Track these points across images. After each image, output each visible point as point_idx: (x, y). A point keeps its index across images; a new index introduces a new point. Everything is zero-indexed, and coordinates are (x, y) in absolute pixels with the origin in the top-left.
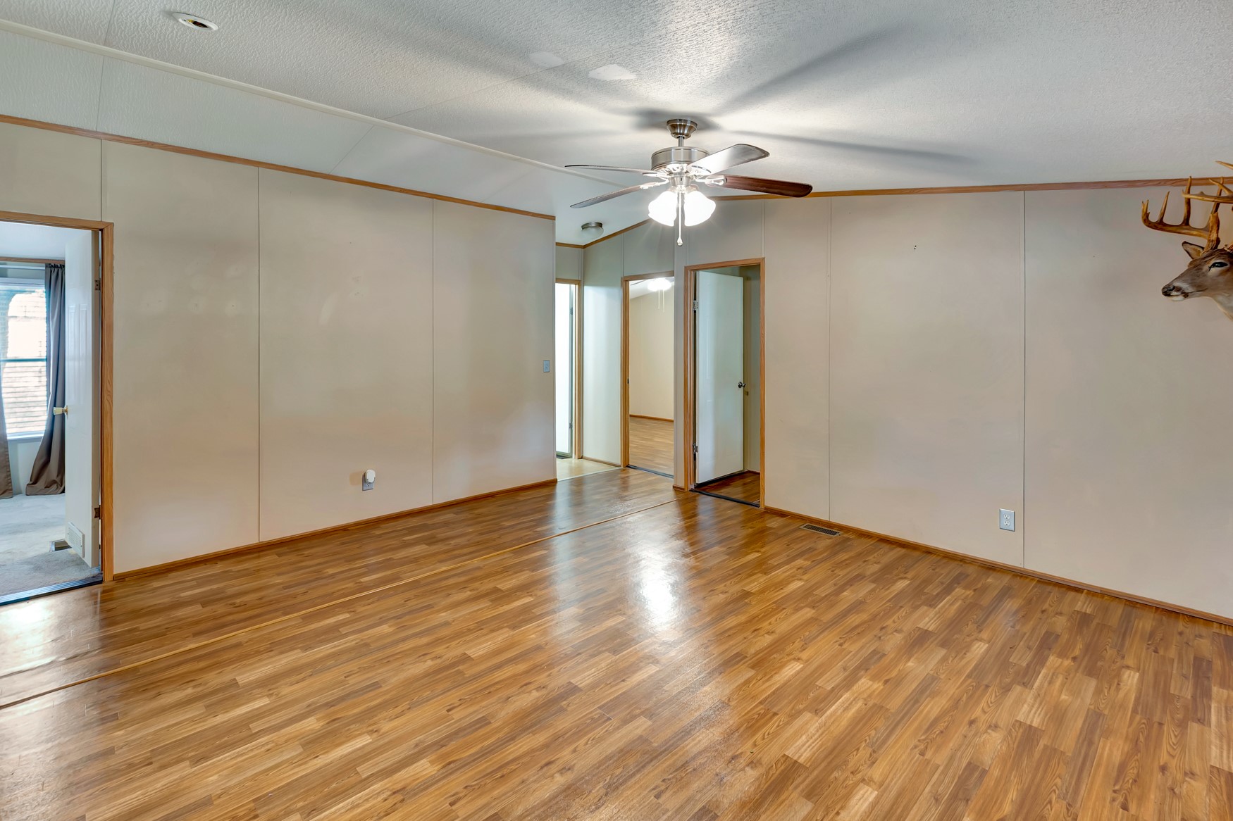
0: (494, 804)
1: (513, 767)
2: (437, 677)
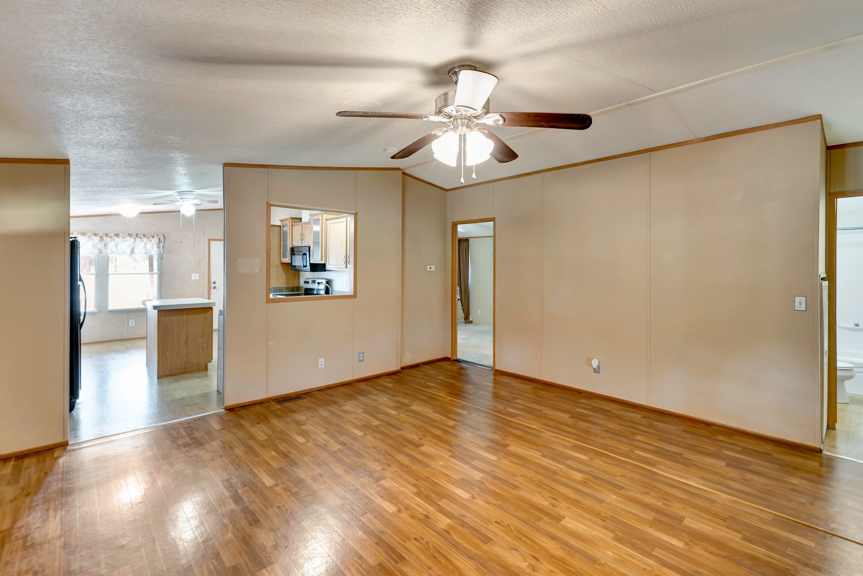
0: (413, 557)
1: (443, 561)
2: (532, 511)
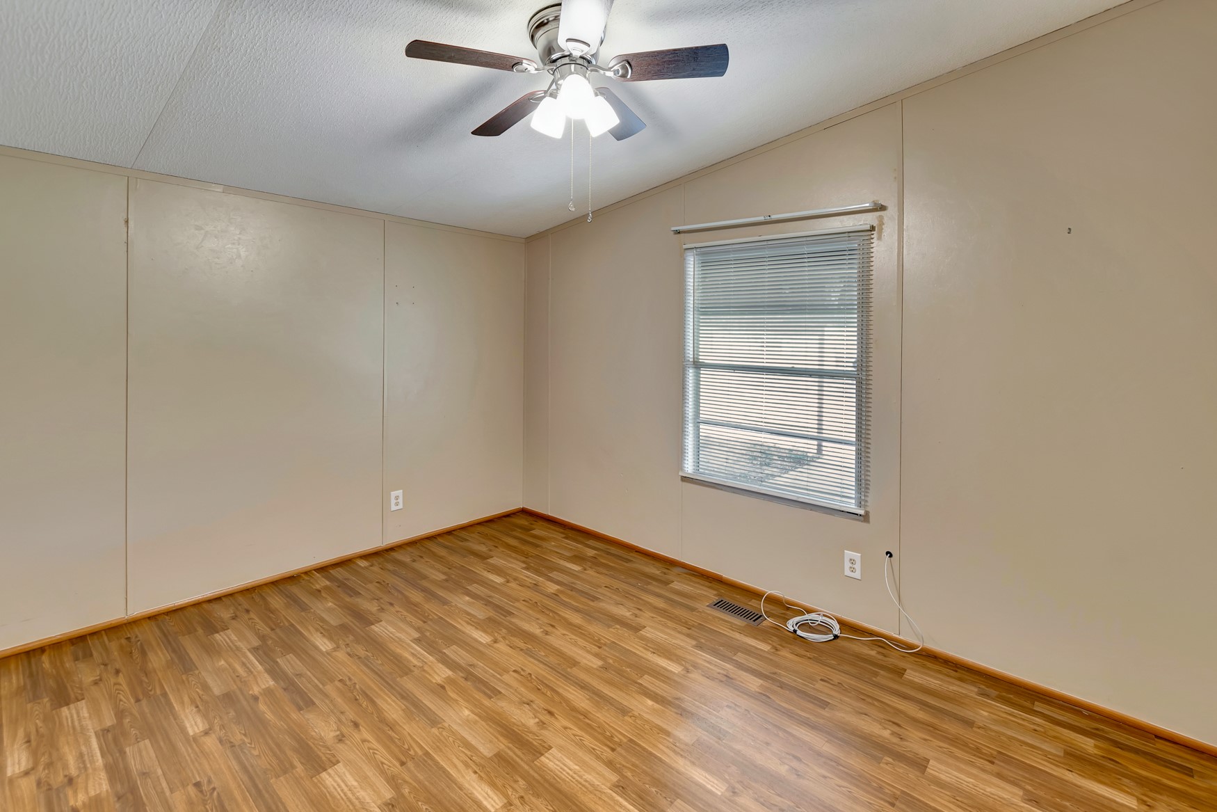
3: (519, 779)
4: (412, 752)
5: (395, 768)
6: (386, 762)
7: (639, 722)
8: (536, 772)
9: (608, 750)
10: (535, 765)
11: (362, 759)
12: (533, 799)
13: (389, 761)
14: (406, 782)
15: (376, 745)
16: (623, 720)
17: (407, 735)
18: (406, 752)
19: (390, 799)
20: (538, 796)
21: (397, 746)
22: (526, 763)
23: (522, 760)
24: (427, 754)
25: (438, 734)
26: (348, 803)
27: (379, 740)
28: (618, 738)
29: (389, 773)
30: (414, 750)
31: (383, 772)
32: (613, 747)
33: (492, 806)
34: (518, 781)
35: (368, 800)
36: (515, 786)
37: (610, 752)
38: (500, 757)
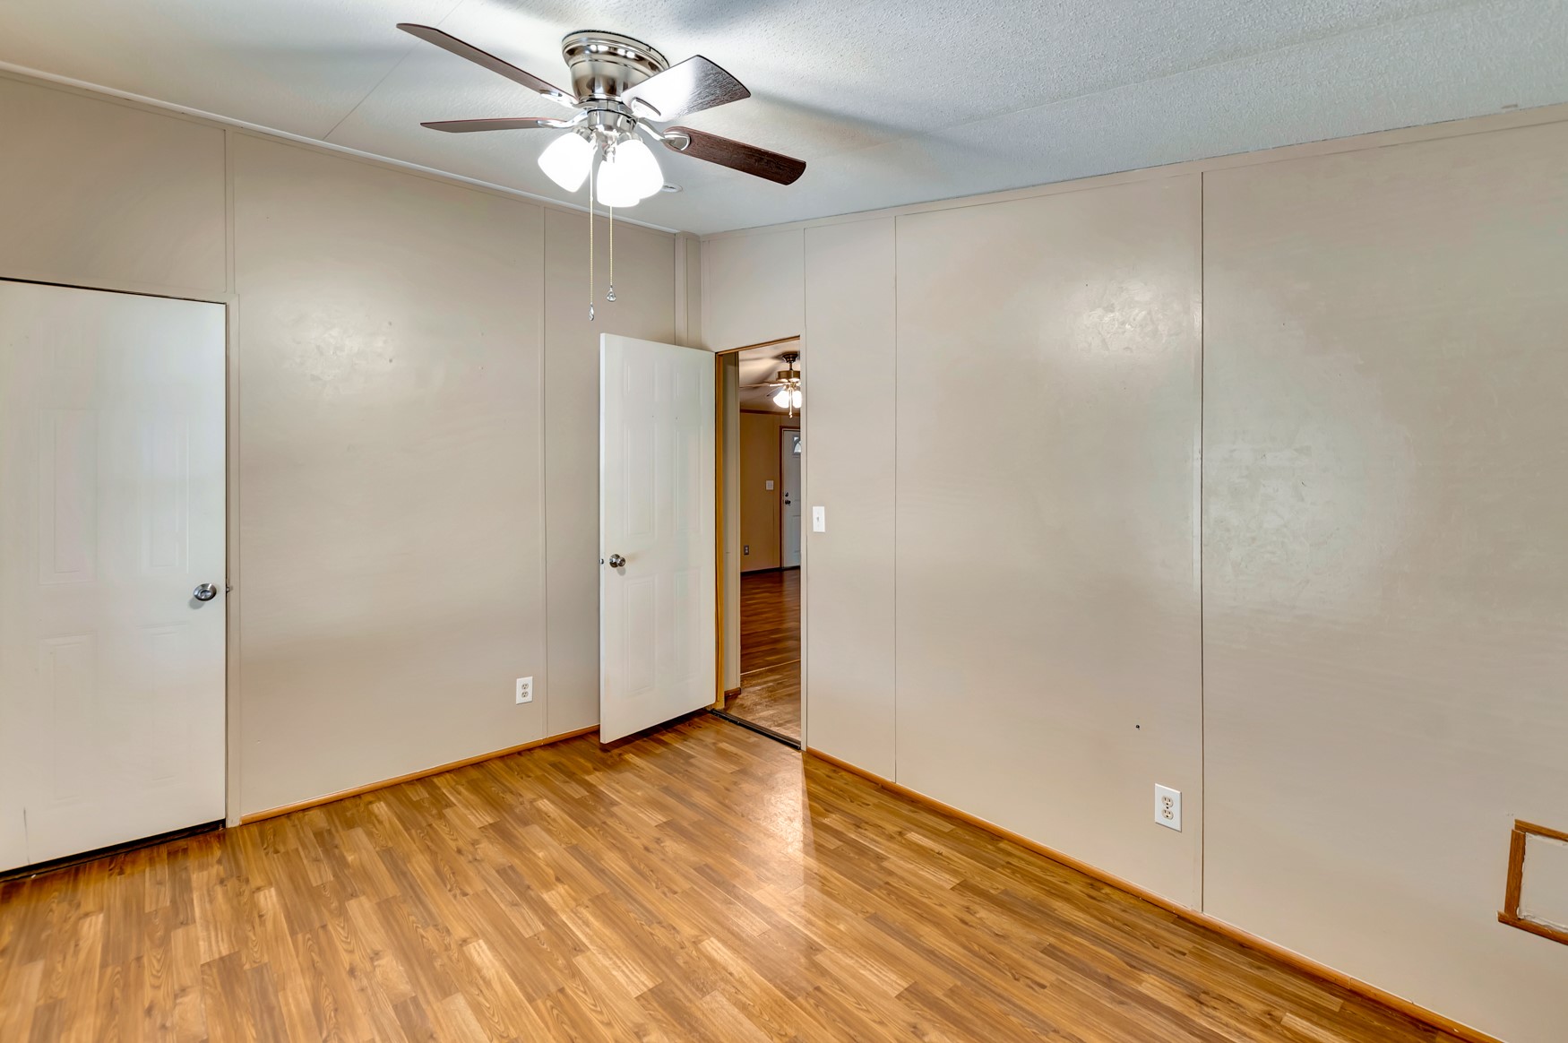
3: (682, 964)
4: (549, 1003)
5: (572, 988)
6: (581, 994)
7: (775, 1025)
8: (663, 971)
9: (823, 988)
10: (661, 979)
11: (610, 1000)
12: (671, 946)
13: (576, 994)
14: (561, 971)
15: (594, 1017)
16: (797, 1030)
17: (552, 1028)
18: (557, 1004)
19: (578, 955)
20: (666, 949)
21: (566, 1013)
22: (672, 982)
23: (676, 986)
24: (531, 1000)
25: (511, 1028)
26: (620, 955)
27: (588, 1022)
28: (809, 1003)
29: (578, 982)
30: (546, 1006)
31: (585, 982)
32: (818, 993)
33: (480, 947)
34: (684, 963)
35: (600, 957)
36: (687, 958)
37: (822, 986)
38: (703, 990)
